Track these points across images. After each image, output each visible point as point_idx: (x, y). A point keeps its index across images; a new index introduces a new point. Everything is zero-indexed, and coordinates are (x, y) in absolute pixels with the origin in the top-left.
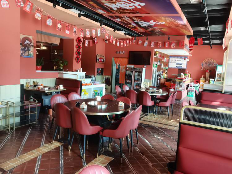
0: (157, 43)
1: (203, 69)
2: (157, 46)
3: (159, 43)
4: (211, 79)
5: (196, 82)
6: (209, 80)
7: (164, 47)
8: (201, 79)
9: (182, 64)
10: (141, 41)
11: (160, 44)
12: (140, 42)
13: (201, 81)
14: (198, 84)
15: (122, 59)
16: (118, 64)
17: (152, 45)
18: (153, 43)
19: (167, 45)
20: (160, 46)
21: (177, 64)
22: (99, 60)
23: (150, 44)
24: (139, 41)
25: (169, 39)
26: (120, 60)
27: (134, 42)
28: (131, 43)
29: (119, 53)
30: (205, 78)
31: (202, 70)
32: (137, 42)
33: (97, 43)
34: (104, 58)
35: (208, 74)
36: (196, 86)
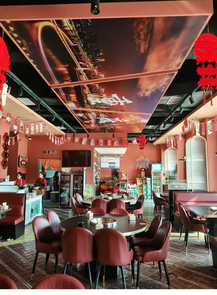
0: (98, 141)
1: (138, 168)
2: (97, 144)
3: (100, 140)
4: (147, 179)
5: (133, 182)
6: (146, 180)
7: (105, 145)
8: (137, 178)
9: (115, 164)
10: (78, 138)
11: (102, 142)
12: (77, 140)
13: (137, 181)
14: (135, 185)
15: (52, 161)
16: (47, 166)
17: (92, 144)
18: (93, 140)
19: (109, 143)
20: (101, 144)
21: (109, 164)
22: (21, 163)
23: (89, 142)
24: (76, 138)
25: (113, 137)
26: (49, 162)
27: (69, 139)
28: (65, 141)
29: (49, 152)
30: (141, 177)
31: (136, 169)
32: (73, 140)
33: (20, 140)
34: (27, 160)
35: (143, 173)
36: (133, 187)
